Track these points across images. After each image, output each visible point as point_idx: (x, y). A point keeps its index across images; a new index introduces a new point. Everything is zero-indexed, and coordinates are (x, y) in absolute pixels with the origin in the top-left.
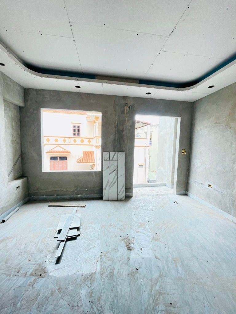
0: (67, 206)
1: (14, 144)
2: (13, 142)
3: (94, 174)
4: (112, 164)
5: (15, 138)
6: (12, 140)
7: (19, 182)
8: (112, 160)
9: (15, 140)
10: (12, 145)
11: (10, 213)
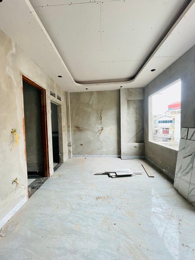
0: (145, 170)
1: (137, 122)
2: (136, 121)
3: (174, 153)
4: (189, 145)
5: (138, 119)
6: (136, 120)
7: (137, 144)
8: (190, 140)
9: (139, 120)
10: (135, 123)
11: (129, 157)
